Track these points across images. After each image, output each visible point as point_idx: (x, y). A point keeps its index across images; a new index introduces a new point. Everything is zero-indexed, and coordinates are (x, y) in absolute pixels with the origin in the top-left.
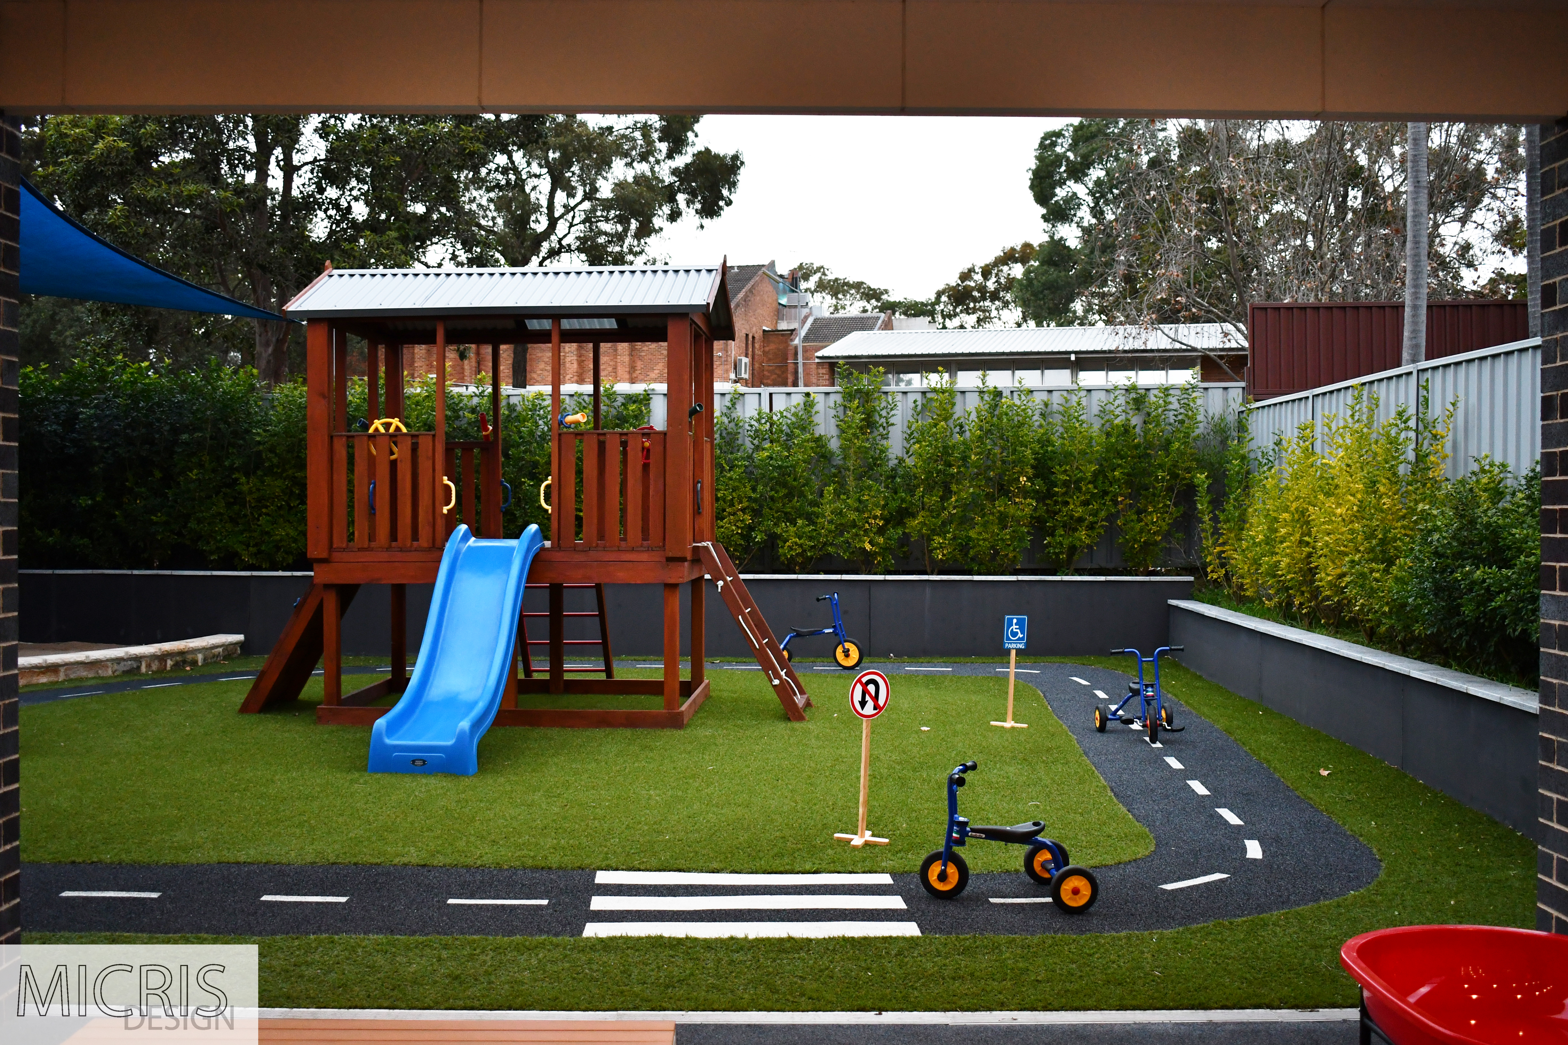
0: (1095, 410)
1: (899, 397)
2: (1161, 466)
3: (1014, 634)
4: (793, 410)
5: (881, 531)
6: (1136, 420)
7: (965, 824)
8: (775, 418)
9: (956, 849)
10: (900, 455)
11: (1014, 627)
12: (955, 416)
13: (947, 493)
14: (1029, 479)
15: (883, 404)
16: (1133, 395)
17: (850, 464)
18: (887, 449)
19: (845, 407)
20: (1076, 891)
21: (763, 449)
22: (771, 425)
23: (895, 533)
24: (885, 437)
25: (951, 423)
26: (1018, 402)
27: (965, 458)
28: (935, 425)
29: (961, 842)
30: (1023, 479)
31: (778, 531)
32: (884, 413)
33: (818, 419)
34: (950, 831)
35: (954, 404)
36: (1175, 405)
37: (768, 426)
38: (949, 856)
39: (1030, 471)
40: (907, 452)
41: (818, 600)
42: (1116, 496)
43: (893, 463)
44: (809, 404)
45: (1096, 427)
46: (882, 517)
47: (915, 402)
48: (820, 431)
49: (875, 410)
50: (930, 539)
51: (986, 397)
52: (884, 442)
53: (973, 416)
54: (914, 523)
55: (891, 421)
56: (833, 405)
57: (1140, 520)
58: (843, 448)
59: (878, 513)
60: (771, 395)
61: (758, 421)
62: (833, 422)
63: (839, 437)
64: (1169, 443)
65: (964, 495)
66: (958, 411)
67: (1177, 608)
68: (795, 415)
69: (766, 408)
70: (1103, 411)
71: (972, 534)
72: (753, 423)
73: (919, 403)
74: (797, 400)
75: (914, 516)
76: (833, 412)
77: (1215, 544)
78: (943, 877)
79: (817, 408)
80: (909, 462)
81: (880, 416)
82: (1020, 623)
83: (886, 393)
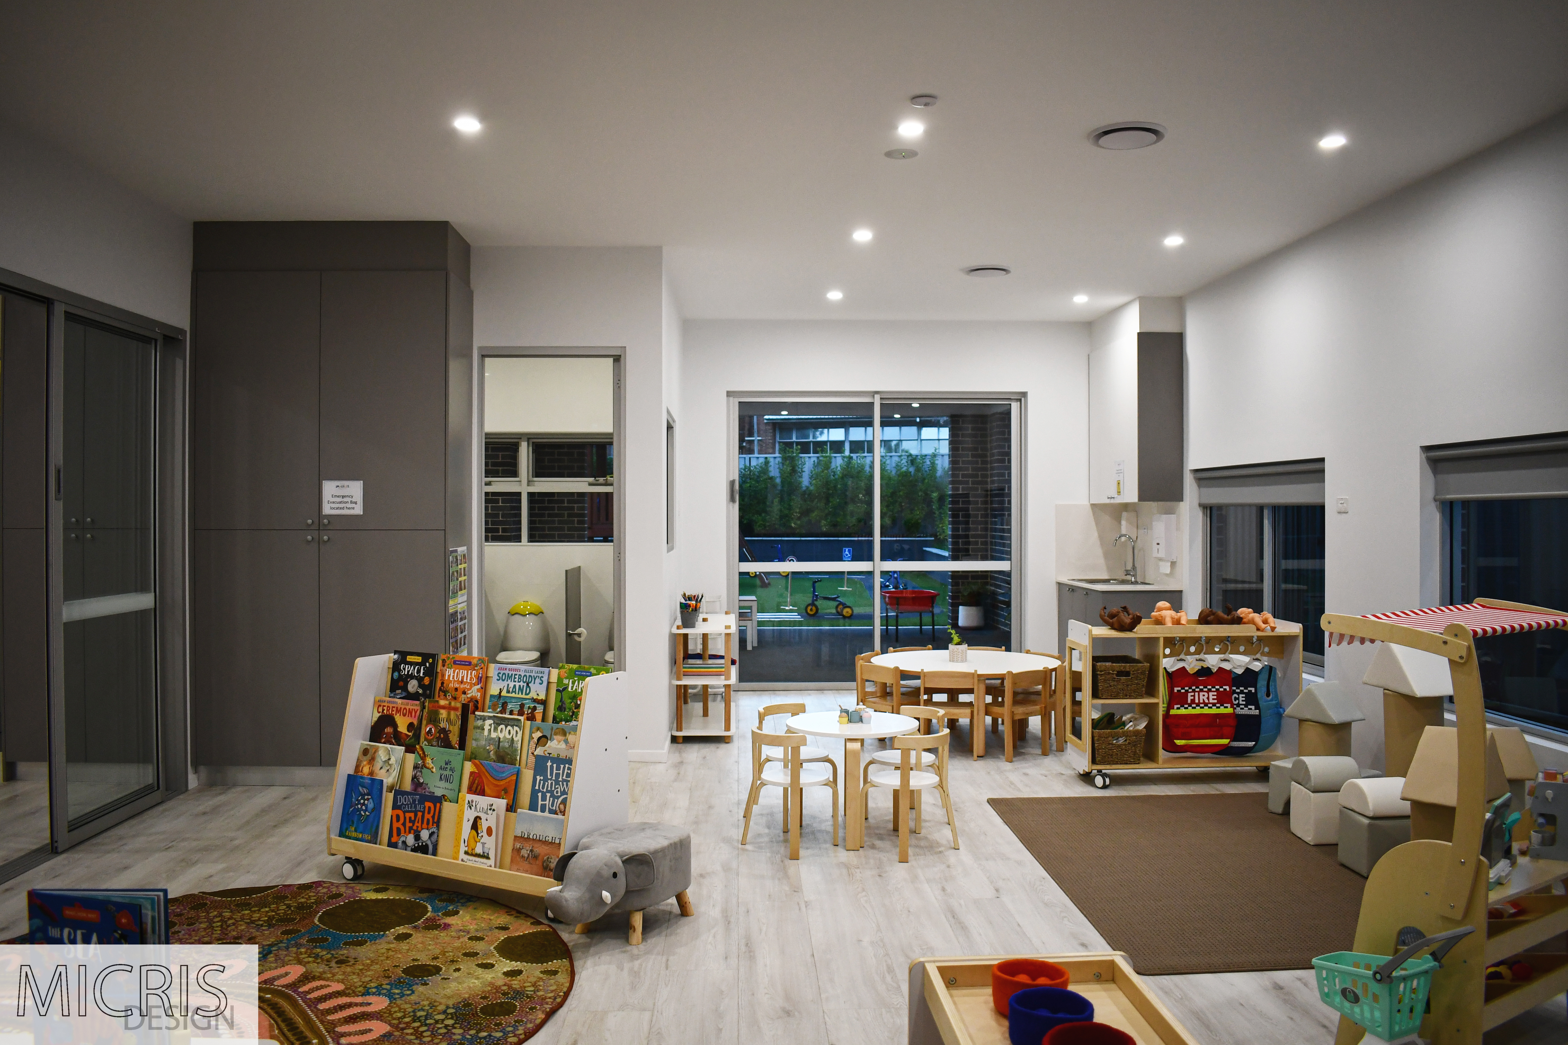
0: (894, 465)
1: (807, 459)
2: (921, 490)
3: (847, 555)
4: (760, 465)
5: (799, 518)
6: (912, 469)
7: (817, 595)
8: (752, 469)
9: (815, 602)
10: (807, 485)
11: (847, 553)
12: (832, 468)
13: (828, 501)
14: (863, 496)
15: (800, 462)
16: (910, 458)
17: (785, 489)
18: (802, 482)
19: (783, 464)
20: (847, 612)
21: (747, 483)
22: (750, 472)
23: (805, 519)
24: (801, 477)
25: (830, 471)
26: (859, 462)
27: (835, 487)
28: (823, 471)
29: (816, 600)
30: (861, 496)
31: (754, 518)
32: (800, 466)
33: (771, 469)
34: (813, 597)
35: (831, 463)
36: (928, 463)
37: (749, 472)
38: (813, 604)
39: (864, 492)
40: (811, 484)
41: (772, 547)
42: (901, 503)
43: (804, 488)
44: (767, 462)
45: (894, 473)
46: (799, 513)
47: (814, 461)
48: (772, 474)
49: (797, 465)
50: (820, 522)
51: (846, 460)
52: (801, 479)
53: (839, 468)
54: (814, 515)
55: (804, 470)
56: (777, 463)
57: (912, 513)
58: (782, 482)
59: (798, 511)
60: (750, 458)
61: (744, 470)
62: (778, 470)
63: (780, 477)
64: (924, 479)
65: (835, 502)
66: (833, 466)
67: (925, 551)
68: (761, 467)
69: (748, 464)
70: (897, 465)
71: (839, 520)
72: (742, 471)
73: (816, 462)
74: (762, 460)
75: (813, 511)
76: (777, 466)
77: (940, 524)
78: (811, 610)
79: (771, 464)
80: (812, 488)
81: (799, 468)
82: (849, 551)
83: (801, 457)
